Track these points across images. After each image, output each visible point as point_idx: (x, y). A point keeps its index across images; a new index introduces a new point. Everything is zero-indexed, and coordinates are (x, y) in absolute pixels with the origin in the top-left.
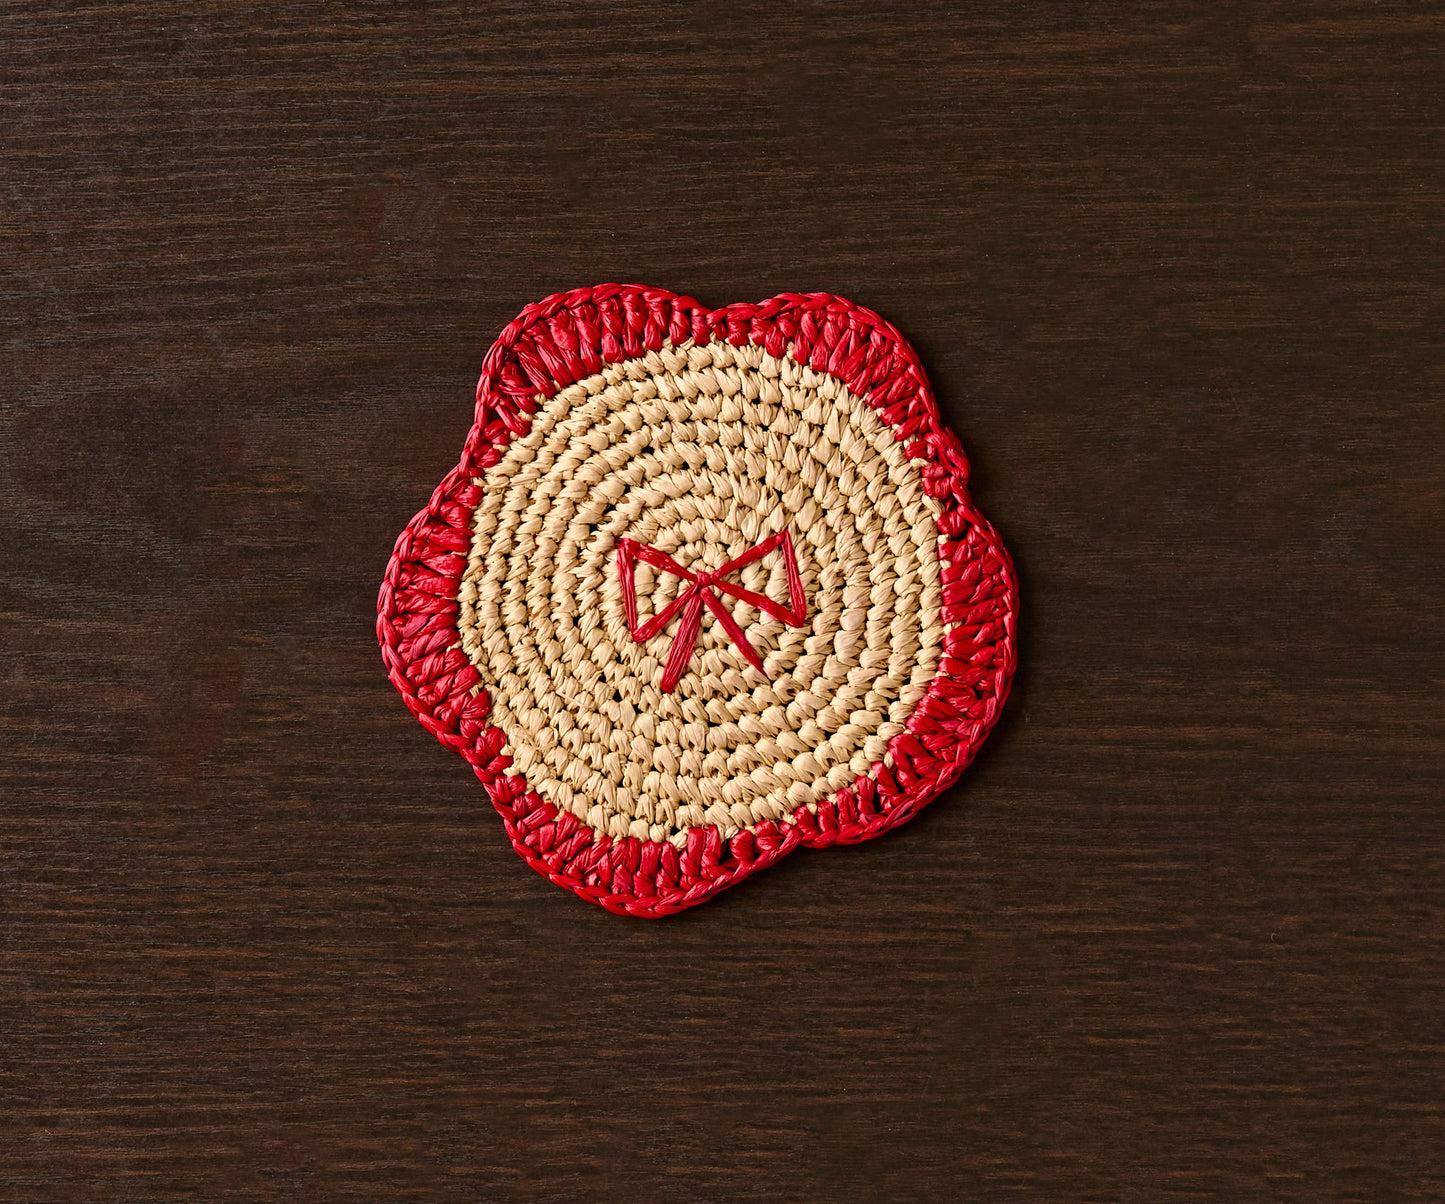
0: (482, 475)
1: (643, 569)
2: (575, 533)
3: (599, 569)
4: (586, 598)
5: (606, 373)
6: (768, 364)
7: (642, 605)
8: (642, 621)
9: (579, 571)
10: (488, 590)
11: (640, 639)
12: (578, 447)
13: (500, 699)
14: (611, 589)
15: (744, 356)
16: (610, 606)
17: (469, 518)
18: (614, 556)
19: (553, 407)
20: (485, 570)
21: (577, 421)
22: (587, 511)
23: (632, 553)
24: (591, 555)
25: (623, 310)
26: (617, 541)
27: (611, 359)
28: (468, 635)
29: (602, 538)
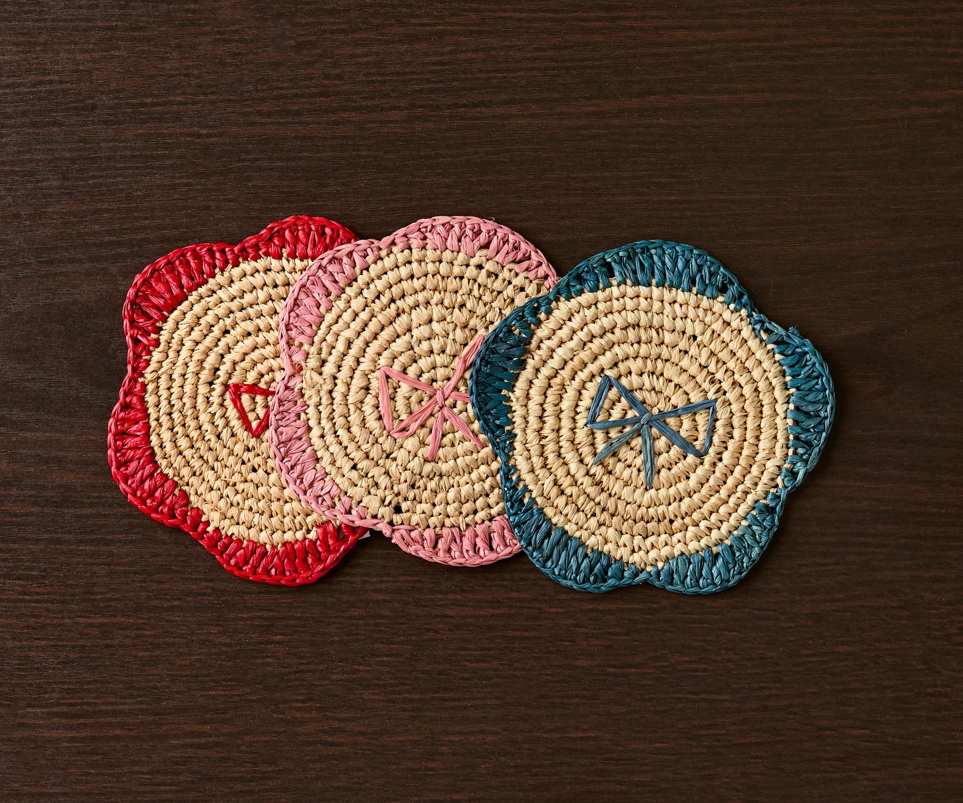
0: (142, 375)
1: (245, 398)
2: (203, 389)
3: (222, 405)
4: (220, 422)
5: (190, 298)
6: (275, 263)
7: (251, 416)
8: (254, 425)
9: (212, 409)
10: (166, 436)
11: (257, 434)
12: (188, 344)
13: (192, 492)
14: (232, 413)
15: (261, 264)
16: (235, 423)
17: (142, 401)
18: (228, 396)
19: (169, 326)
20: (161, 425)
21: (183, 328)
22: (205, 376)
23: (237, 391)
24: (215, 398)
25: (188, 262)
26: (226, 386)
27: (190, 290)
28: (163, 463)
29: (218, 388)
